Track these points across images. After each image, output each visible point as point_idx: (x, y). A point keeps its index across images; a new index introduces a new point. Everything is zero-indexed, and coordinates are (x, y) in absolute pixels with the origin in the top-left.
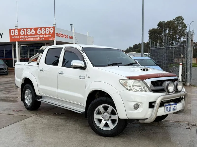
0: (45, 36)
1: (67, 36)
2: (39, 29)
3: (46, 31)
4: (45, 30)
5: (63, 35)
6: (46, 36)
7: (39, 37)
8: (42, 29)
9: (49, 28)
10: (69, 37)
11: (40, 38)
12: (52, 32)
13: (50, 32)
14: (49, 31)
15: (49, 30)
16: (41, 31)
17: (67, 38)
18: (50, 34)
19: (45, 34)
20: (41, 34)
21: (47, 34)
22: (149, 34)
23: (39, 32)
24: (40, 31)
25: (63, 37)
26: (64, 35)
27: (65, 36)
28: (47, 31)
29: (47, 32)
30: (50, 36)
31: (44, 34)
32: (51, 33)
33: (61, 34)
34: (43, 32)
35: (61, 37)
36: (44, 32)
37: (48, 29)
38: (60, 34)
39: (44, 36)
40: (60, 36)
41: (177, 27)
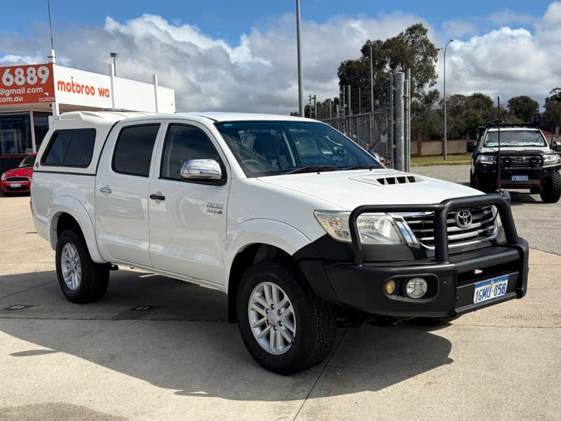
0: (26, 91)
1: (92, 88)
2: (8, 70)
3: (28, 78)
4: (26, 75)
5: (78, 85)
6: (28, 92)
7: (8, 94)
8: (16, 72)
9: (37, 67)
10: (97, 92)
11: (13, 96)
12: (45, 78)
13: (40, 80)
14: (38, 77)
15: (36, 74)
16: (14, 76)
17: (93, 94)
18: (38, 84)
19: (27, 85)
20: (15, 86)
21: (32, 86)
22: (341, 77)
23: (8, 80)
24: (11, 77)
25: (79, 92)
26: (83, 86)
27: (84, 89)
28: (30, 75)
29: (32, 79)
30: (40, 89)
31: (23, 86)
32: (43, 82)
33: (73, 85)
34: (20, 80)
35: (74, 92)
36: (23, 79)
37: (33, 70)
38: (68, 84)
39: (22, 91)
40: (69, 91)
41: (414, 52)
